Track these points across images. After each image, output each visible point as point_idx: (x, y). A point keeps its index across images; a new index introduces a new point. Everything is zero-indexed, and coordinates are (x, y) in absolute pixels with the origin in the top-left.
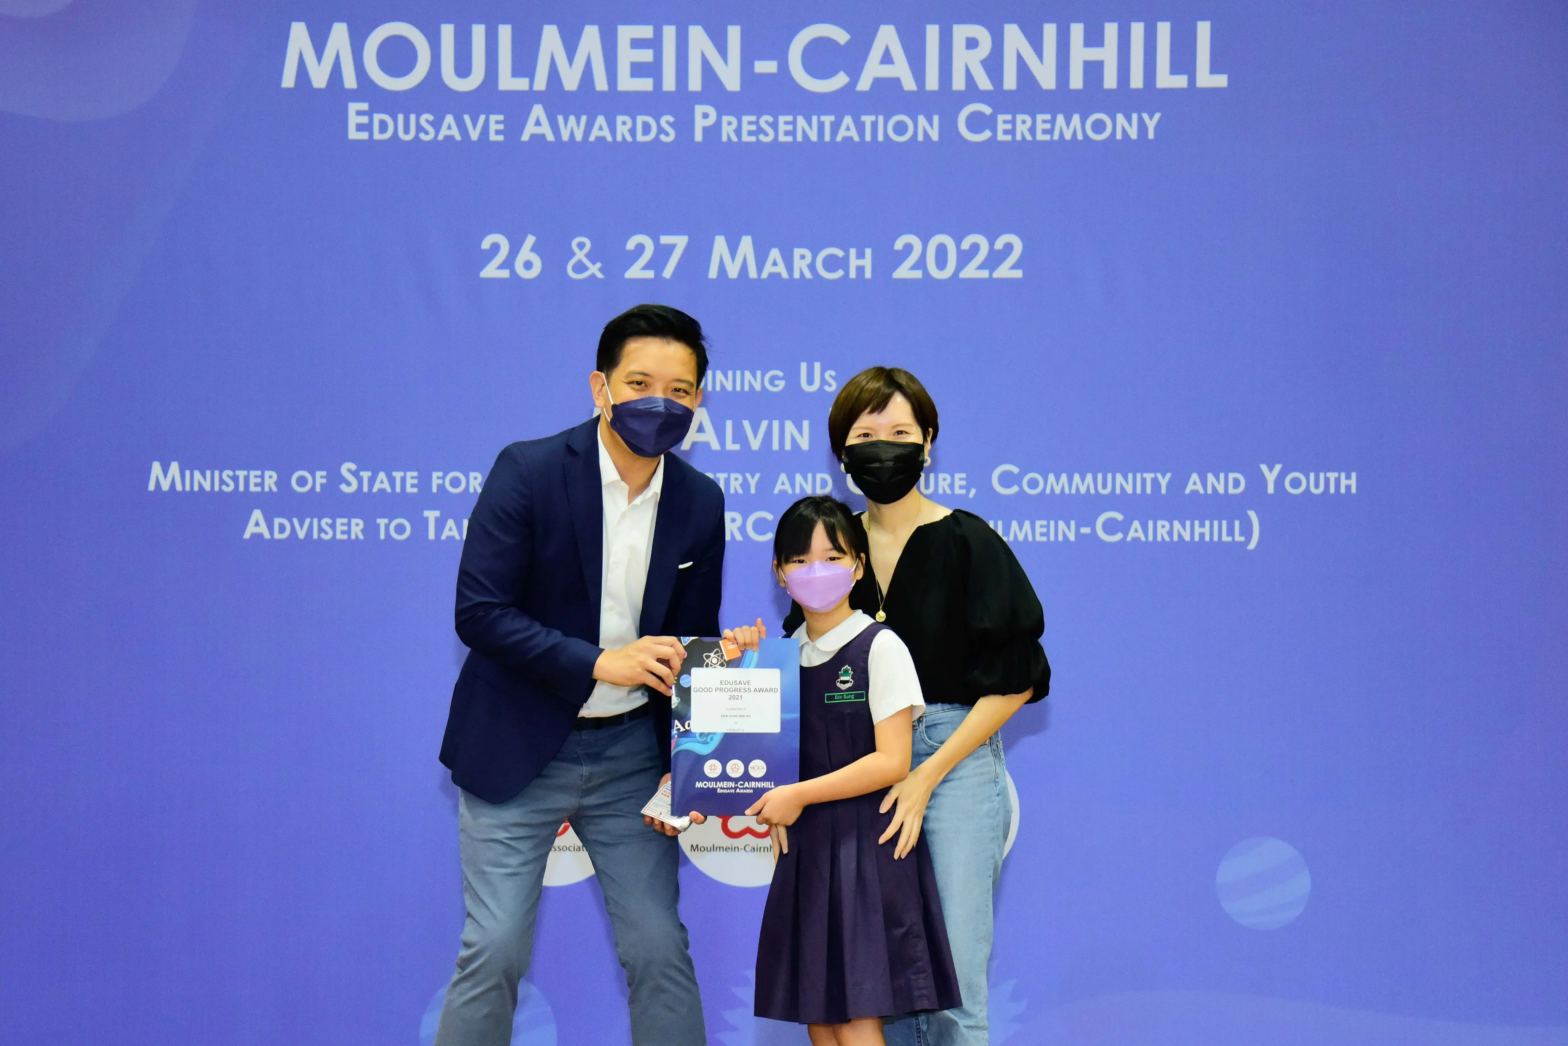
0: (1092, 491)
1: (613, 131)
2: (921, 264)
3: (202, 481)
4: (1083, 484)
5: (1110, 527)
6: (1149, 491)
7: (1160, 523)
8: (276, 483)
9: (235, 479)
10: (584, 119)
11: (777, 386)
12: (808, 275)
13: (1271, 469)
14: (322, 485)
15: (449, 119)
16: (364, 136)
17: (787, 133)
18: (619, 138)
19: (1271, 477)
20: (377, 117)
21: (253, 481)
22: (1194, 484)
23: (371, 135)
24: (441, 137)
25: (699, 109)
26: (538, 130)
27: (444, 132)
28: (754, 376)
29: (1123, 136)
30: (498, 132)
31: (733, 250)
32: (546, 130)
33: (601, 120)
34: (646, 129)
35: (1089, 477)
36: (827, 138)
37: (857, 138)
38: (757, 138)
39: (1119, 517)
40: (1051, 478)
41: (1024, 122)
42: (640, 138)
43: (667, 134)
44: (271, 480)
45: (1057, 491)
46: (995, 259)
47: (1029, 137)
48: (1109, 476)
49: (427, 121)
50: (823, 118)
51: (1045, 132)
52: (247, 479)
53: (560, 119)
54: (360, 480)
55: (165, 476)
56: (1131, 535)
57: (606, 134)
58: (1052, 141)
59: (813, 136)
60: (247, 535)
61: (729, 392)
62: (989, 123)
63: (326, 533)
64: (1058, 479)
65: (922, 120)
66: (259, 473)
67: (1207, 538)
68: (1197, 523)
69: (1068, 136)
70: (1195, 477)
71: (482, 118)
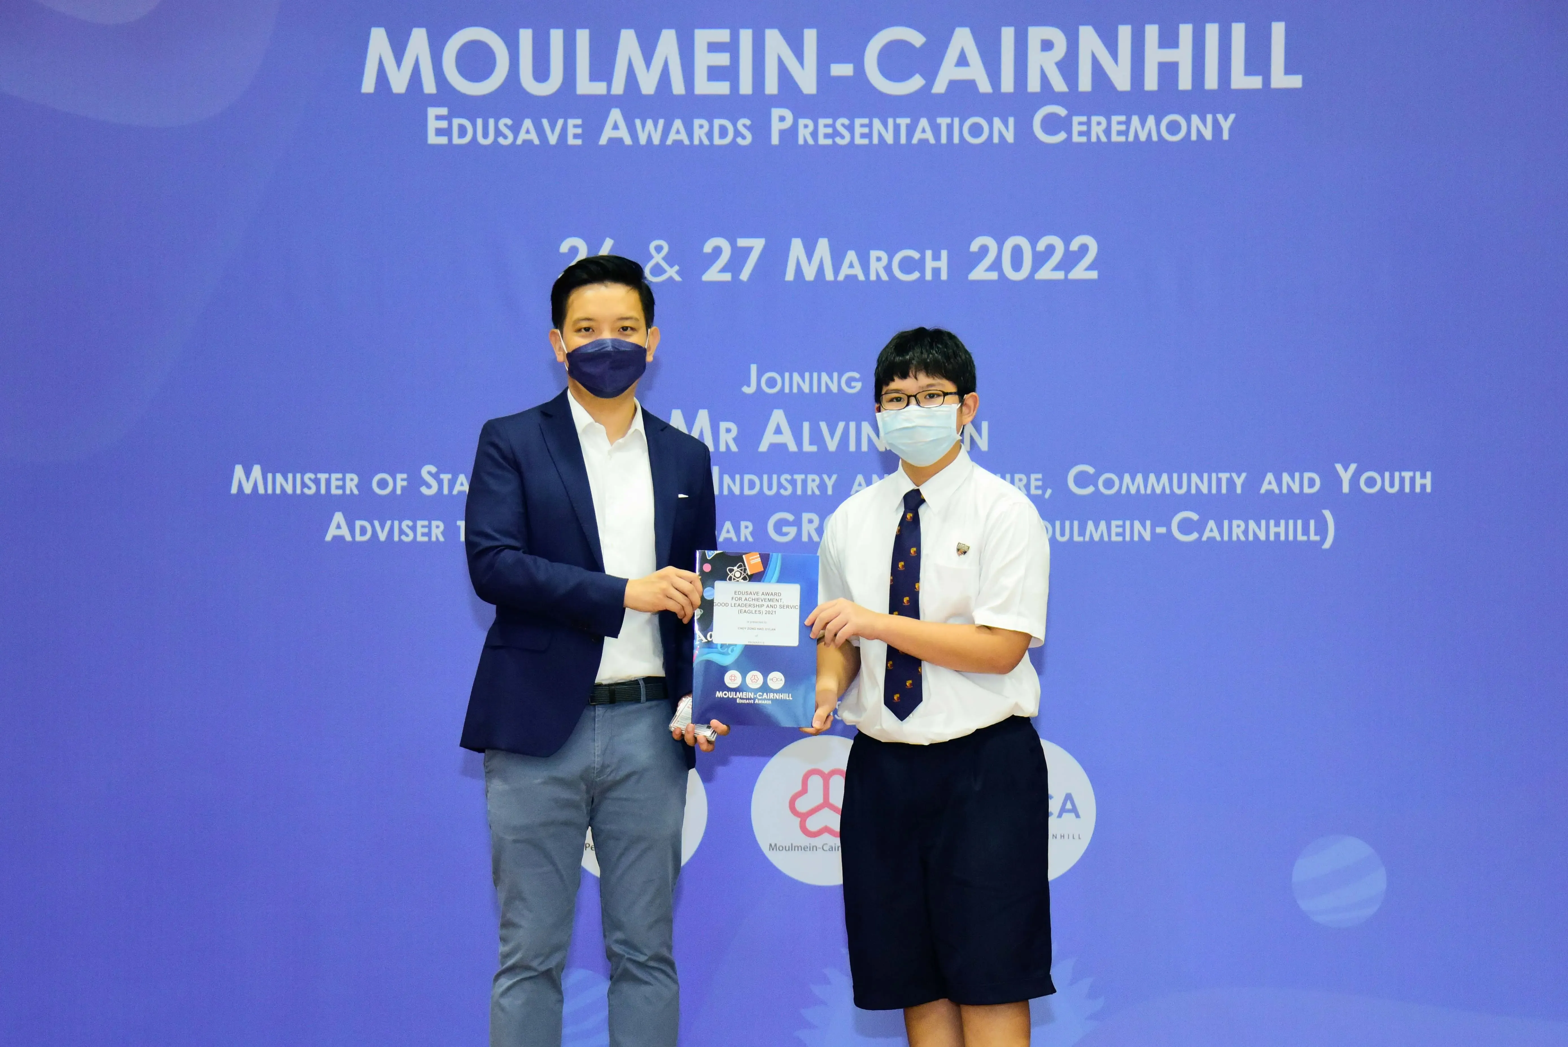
0: (1168, 491)
1: (690, 135)
2: (996, 265)
3: (284, 484)
4: (1159, 484)
5: (1186, 526)
6: (1224, 491)
7: (1235, 523)
8: (357, 486)
9: (317, 482)
10: (661, 122)
11: (854, 387)
12: (884, 277)
13: (1346, 469)
14: (403, 488)
15: (528, 123)
16: (443, 140)
17: (863, 136)
18: (696, 142)
19: (1346, 476)
20: (456, 122)
21: (334, 483)
22: (1269, 484)
23: (450, 140)
24: (519, 142)
25: (776, 113)
26: (615, 134)
27: (522, 136)
28: (831, 378)
29: (1198, 137)
30: (576, 136)
31: (810, 252)
32: (623, 133)
33: (678, 124)
34: (723, 132)
35: (1165, 477)
36: (903, 140)
37: (932, 141)
38: (834, 142)
39: (1195, 517)
40: (1127, 478)
41: (1099, 124)
42: (717, 141)
43: (744, 137)
44: (352, 482)
45: (1133, 490)
46: (1070, 261)
47: (1104, 139)
48: (1185, 476)
49: (506, 125)
50: (899, 121)
51: (1120, 133)
52: (328, 482)
53: (638, 122)
54: (440, 483)
55: (248, 478)
56: (1207, 535)
57: (683, 137)
58: (1127, 142)
59: (889, 139)
60: (329, 538)
61: (807, 394)
62: (1064, 124)
63: (407, 535)
64: (1133, 479)
65: (997, 122)
66: (340, 476)
67: (1282, 538)
68: (1272, 522)
69: (1143, 137)
70: (1270, 476)
71: (560, 122)
